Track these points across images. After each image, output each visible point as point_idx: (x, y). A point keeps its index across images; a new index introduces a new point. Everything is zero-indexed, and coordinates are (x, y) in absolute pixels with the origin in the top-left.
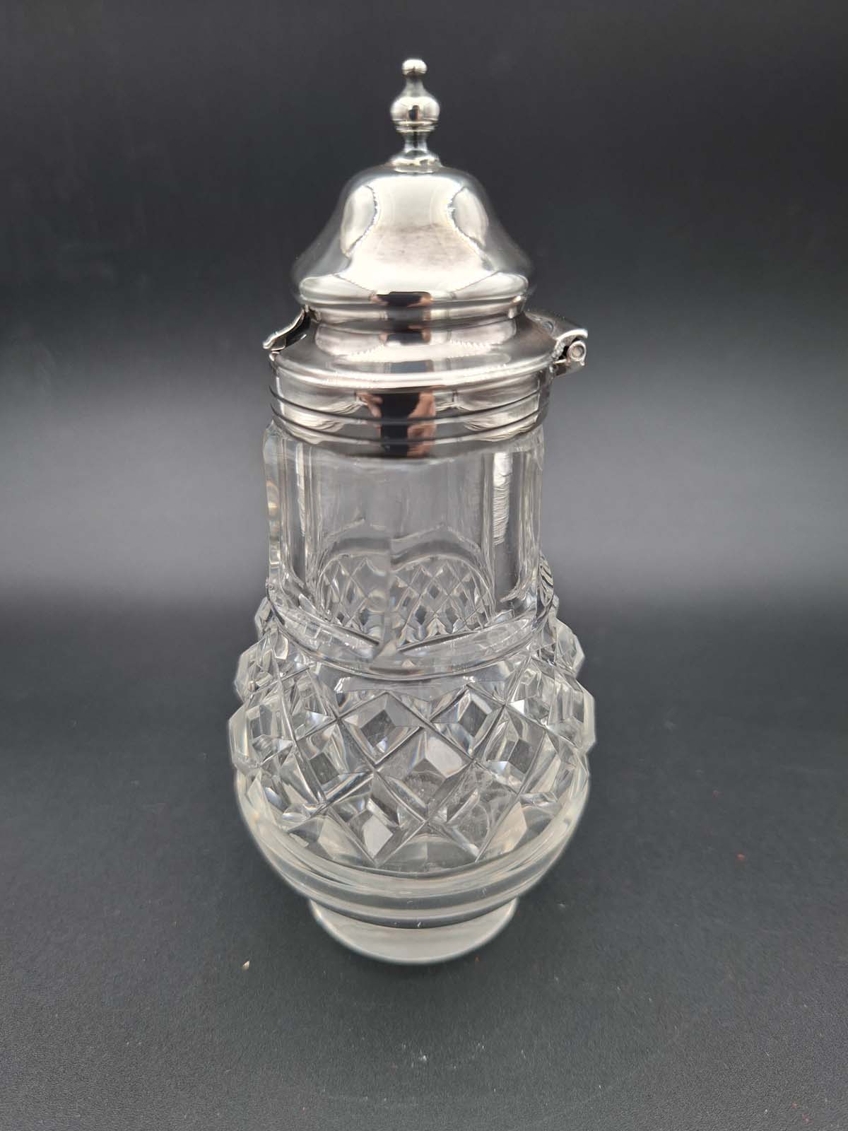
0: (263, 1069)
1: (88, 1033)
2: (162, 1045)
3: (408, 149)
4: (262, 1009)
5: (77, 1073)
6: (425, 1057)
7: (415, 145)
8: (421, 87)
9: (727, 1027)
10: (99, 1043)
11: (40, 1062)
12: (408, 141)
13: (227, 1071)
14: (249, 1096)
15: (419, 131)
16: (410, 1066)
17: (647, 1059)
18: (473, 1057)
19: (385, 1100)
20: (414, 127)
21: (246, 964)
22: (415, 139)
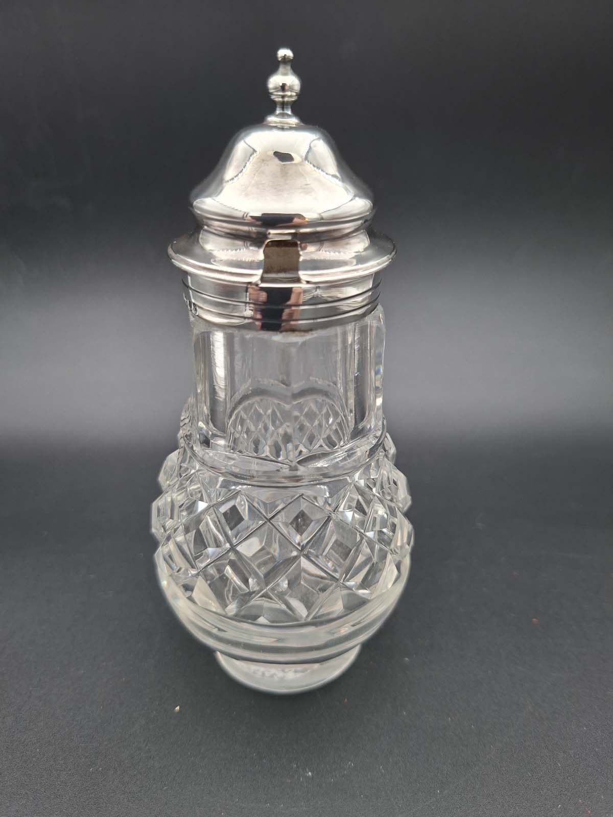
0: (191, 785)
1: (62, 762)
2: (116, 770)
3: (278, 111)
4: (190, 741)
5: (55, 793)
6: (310, 773)
7: (283, 109)
8: (289, 68)
9: (529, 746)
10: (70, 770)
11: (27, 785)
12: (278, 106)
13: (165, 788)
14: (182, 806)
15: (286, 99)
16: (300, 780)
17: (472, 770)
18: (345, 772)
19: (282, 805)
20: (283, 97)
21: (176, 708)
22: (283, 105)
